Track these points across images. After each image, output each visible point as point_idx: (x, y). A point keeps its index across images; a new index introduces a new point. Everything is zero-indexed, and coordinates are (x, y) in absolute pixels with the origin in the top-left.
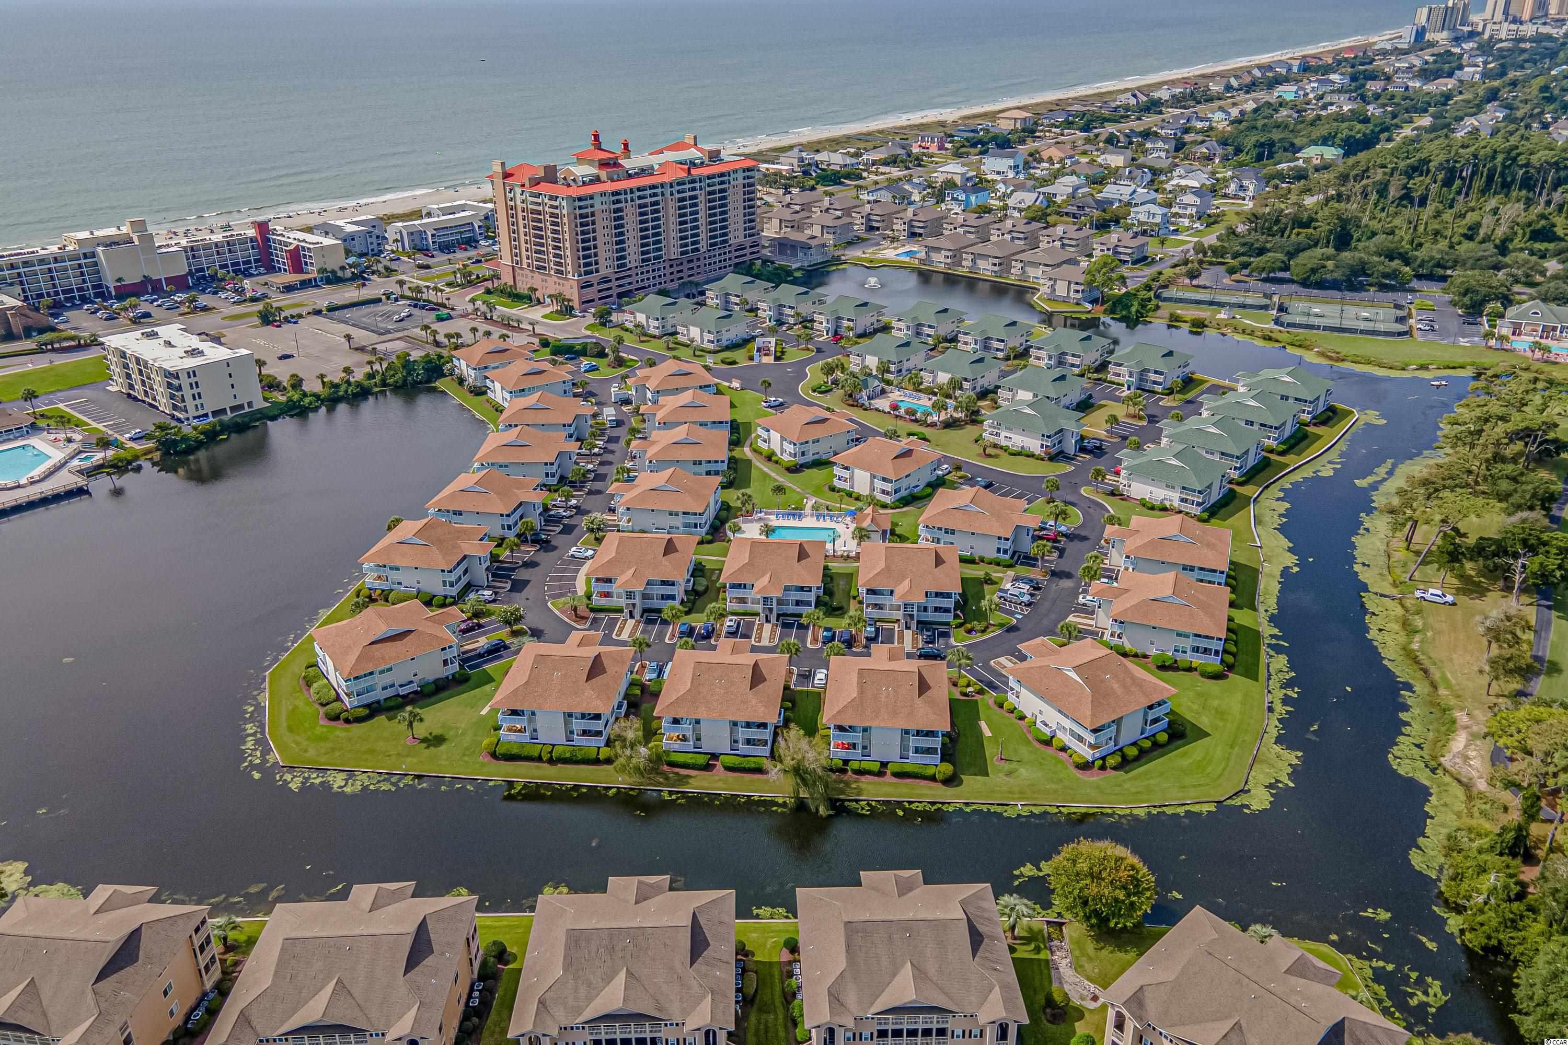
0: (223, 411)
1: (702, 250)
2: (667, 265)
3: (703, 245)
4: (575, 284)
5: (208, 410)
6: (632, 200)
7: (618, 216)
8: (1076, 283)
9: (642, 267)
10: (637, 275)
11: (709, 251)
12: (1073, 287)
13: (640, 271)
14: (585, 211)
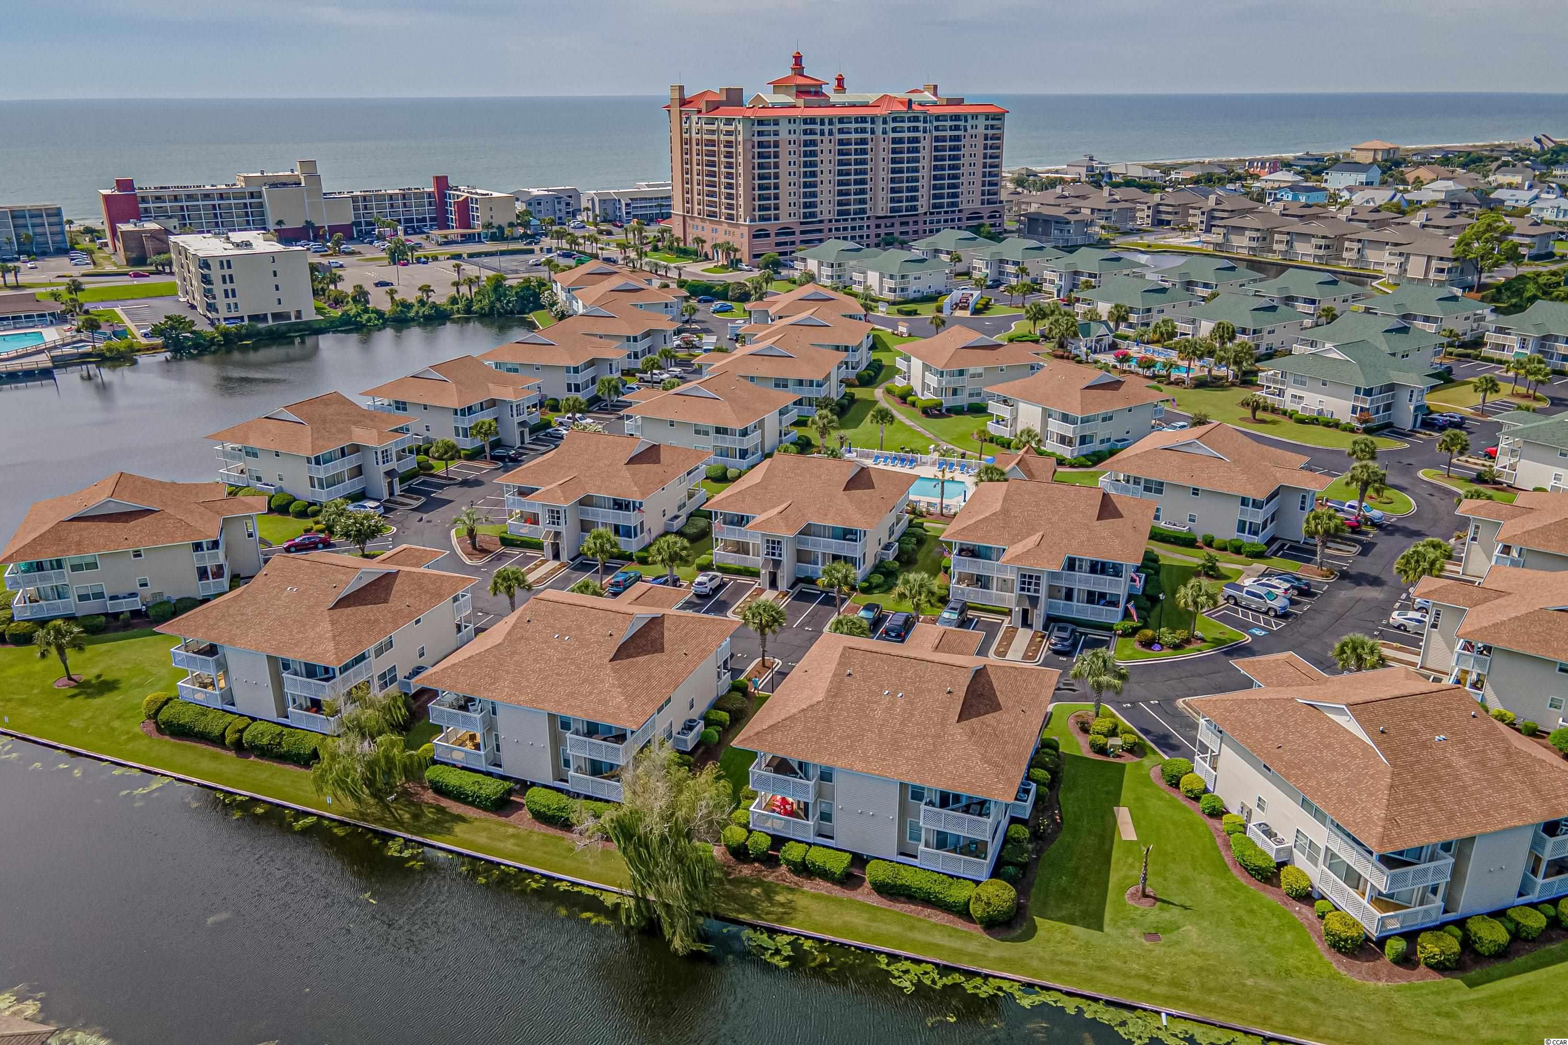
0: (264, 318)
1: (921, 211)
2: (873, 223)
3: (923, 204)
4: (745, 231)
5: (245, 311)
6: (831, 133)
7: (810, 151)
8: (1441, 259)
9: (837, 221)
10: (830, 230)
11: (932, 213)
12: (1435, 264)
13: (834, 225)
14: (767, 139)
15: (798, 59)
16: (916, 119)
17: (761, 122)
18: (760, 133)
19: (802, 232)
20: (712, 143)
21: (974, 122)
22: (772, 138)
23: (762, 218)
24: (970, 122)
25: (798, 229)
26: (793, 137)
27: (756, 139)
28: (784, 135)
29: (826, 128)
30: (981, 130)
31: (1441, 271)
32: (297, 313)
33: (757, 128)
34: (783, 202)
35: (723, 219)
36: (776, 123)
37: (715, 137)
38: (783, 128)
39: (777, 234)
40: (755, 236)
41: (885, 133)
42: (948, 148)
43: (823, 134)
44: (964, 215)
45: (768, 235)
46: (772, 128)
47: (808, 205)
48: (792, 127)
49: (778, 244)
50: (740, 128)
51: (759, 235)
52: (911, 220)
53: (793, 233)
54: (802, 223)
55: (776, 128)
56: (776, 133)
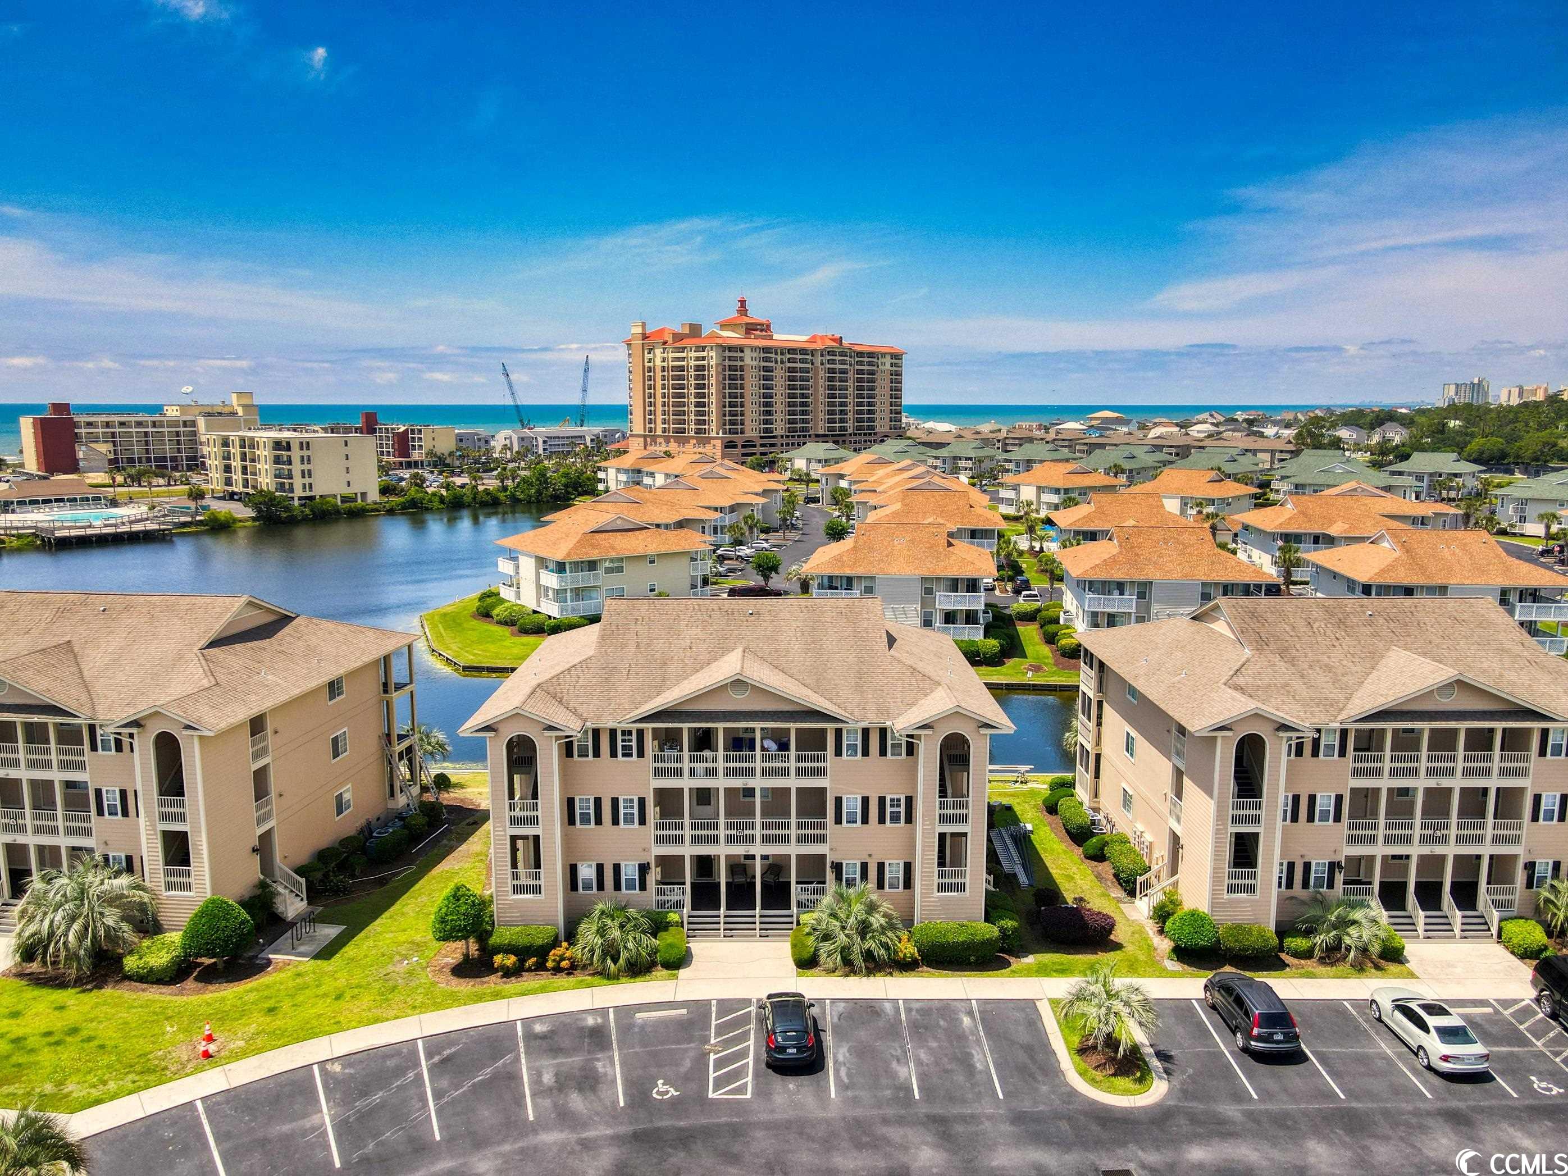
0: (333, 498)
1: (849, 431)
3: (850, 426)
4: (718, 443)
5: (317, 492)
6: (782, 362)
8: (1281, 452)
9: (787, 437)
10: (782, 445)
11: (855, 434)
12: (1277, 456)
13: (785, 441)
14: (735, 363)
15: (743, 302)
16: (842, 354)
18: (730, 359)
20: (682, 369)
21: (883, 360)
24: (881, 360)
25: (758, 442)
26: (755, 363)
27: (727, 363)
28: (748, 361)
29: (779, 357)
30: (888, 366)
32: (364, 495)
34: (747, 418)
35: (692, 434)
36: (742, 351)
37: (684, 363)
38: (748, 354)
39: (743, 446)
40: (726, 447)
41: (822, 364)
42: (866, 380)
43: (776, 362)
44: (878, 438)
45: (735, 447)
47: (766, 422)
48: (755, 354)
50: (713, 354)
51: (729, 445)
52: (840, 439)
53: (754, 446)
54: (762, 437)
55: (741, 355)
56: (742, 359)
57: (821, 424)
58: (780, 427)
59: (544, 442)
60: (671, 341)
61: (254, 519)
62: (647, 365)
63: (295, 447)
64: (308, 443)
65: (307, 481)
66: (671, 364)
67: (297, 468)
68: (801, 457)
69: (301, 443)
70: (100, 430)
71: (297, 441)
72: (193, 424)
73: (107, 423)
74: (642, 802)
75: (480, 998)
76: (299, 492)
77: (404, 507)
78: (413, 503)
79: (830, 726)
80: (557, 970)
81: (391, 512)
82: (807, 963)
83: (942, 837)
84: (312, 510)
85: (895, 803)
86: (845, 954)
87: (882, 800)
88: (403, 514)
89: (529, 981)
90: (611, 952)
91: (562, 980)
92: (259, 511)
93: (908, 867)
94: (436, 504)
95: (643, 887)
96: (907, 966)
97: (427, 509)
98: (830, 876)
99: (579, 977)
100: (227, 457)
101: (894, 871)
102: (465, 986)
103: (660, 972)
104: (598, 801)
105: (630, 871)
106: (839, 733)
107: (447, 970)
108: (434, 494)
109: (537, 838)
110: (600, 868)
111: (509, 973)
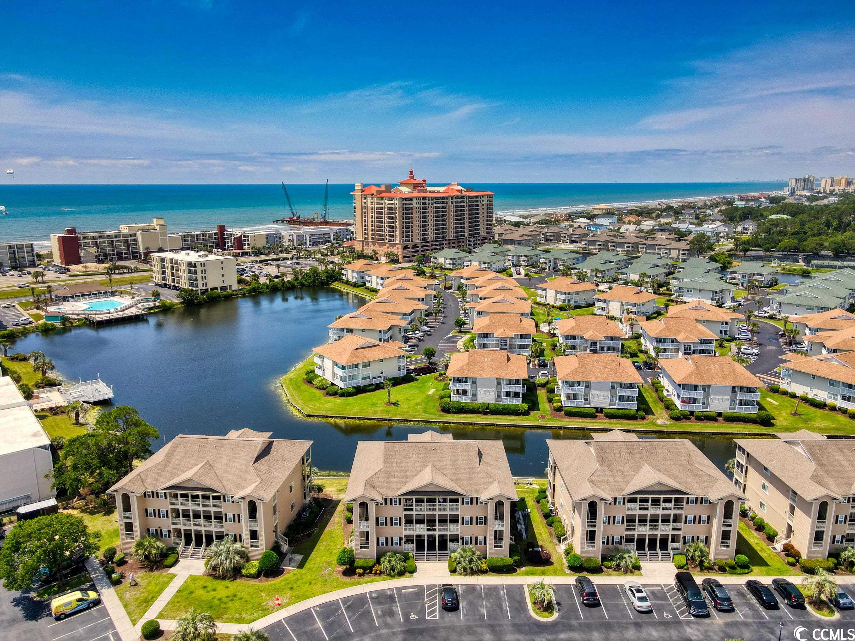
0: (217, 289)
1: (466, 236)
2: (447, 242)
3: (466, 233)
4: (400, 247)
5: (209, 286)
6: (432, 204)
7: (424, 211)
8: (683, 250)
9: (435, 241)
10: (432, 245)
11: (469, 238)
12: (681, 252)
13: (433, 243)
14: (408, 206)
15: (412, 172)
16: (462, 198)
17: (406, 199)
18: (406, 204)
19: (422, 246)
20: (382, 208)
21: (483, 199)
22: (410, 206)
23: (406, 241)
24: (482, 199)
25: (420, 245)
26: (418, 206)
27: (404, 206)
28: (415, 205)
29: (430, 202)
30: (486, 202)
31: (684, 254)
32: (230, 286)
33: (404, 202)
34: (414, 234)
35: (387, 241)
36: (412, 200)
37: (383, 206)
38: (414, 202)
39: (413, 248)
40: (404, 248)
41: (452, 203)
42: (475, 210)
43: (429, 204)
44: (480, 238)
45: (409, 248)
46: (410, 202)
47: (424, 235)
48: (418, 201)
49: (412, 252)
50: (397, 202)
51: (406, 248)
52: (461, 240)
53: (418, 247)
54: (422, 243)
55: (411, 202)
56: (412, 204)
57: (451, 234)
58: (431, 237)
59: (310, 237)
60: (375, 194)
61: (182, 303)
62: (364, 205)
63: (198, 266)
64: (204, 264)
65: (204, 282)
66: (376, 206)
67: (199, 276)
68: (442, 256)
69: (201, 264)
70: (90, 241)
71: (200, 263)
72: (135, 235)
73: (93, 237)
74: (400, 518)
75: (354, 584)
76: (201, 287)
77: (250, 291)
78: (254, 290)
79: (460, 497)
80: (376, 574)
81: (244, 295)
82: (453, 571)
83: (496, 532)
84: (208, 297)
85: (481, 518)
86: (465, 569)
87: (477, 518)
88: (250, 296)
89: (368, 578)
90: (393, 569)
91: (377, 578)
92: (184, 299)
93: (485, 538)
94: (265, 290)
95: (400, 544)
96: (484, 572)
97: (261, 292)
98: (460, 541)
99: (383, 576)
100: (164, 267)
101: (481, 538)
102: (347, 580)
103: (408, 575)
104: (386, 519)
105: (396, 539)
106: (463, 499)
107: (341, 573)
108: (263, 284)
109: (367, 533)
110: (387, 539)
111: (360, 575)
